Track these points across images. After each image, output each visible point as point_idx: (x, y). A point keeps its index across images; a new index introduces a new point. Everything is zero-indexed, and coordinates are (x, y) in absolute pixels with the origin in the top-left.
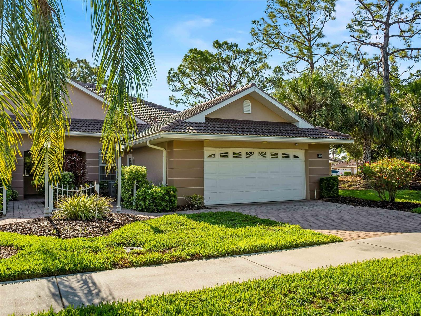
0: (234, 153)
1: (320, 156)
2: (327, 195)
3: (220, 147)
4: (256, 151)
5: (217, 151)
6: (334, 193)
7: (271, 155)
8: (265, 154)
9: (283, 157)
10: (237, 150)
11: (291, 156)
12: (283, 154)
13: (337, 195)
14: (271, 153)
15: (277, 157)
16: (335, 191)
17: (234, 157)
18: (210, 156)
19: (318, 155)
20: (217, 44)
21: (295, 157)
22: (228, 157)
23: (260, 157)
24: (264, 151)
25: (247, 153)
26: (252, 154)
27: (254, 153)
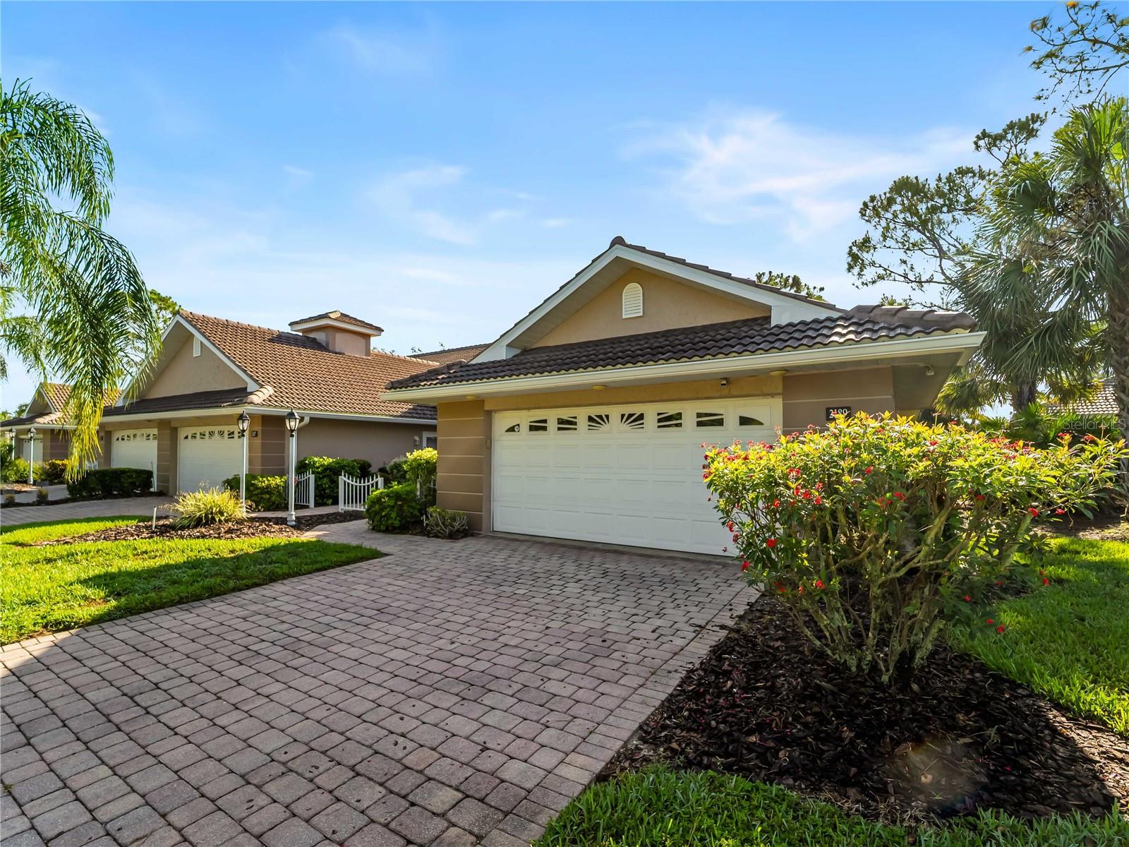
0: (561, 421)
3: (529, 409)
4: (615, 412)
5: (525, 418)
7: (660, 421)
8: (641, 417)
9: (700, 424)
10: (565, 413)
11: (731, 421)
12: (699, 415)
14: (659, 414)
15: (679, 425)
17: (559, 429)
18: (512, 429)
19: (828, 410)
21: (745, 421)
22: (545, 429)
23: (625, 427)
24: (636, 409)
25: (590, 419)
26: (603, 419)
27: (607, 416)
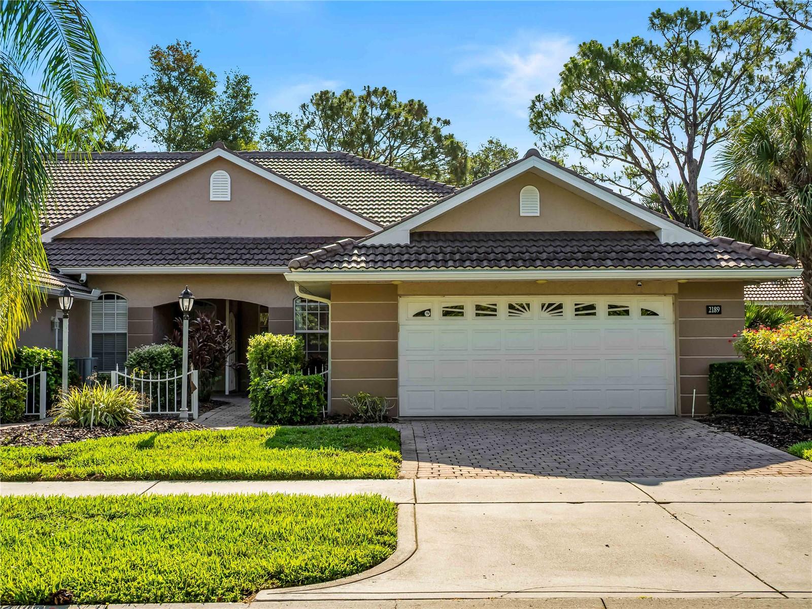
0: (478, 307)
1: (716, 309)
2: (723, 406)
3: (444, 295)
4: (536, 301)
5: (437, 304)
6: (742, 403)
7: (577, 310)
8: (560, 306)
9: (610, 314)
10: (485, 301)
12: (610, 307)
13: (749, 406)
14: (576, 305)
15: (594, 314)
16: (744, 398)
17: (478, 315)
18: (421, 314)
19: (708, 307)
20: (661, 20)
21: (646, 312)
22: (462, 314)
23: (546, 314)
24: (556, 300)
25: (511, 307)
26: (525, 307)
27: (528, 305)
